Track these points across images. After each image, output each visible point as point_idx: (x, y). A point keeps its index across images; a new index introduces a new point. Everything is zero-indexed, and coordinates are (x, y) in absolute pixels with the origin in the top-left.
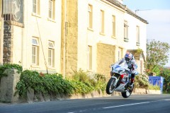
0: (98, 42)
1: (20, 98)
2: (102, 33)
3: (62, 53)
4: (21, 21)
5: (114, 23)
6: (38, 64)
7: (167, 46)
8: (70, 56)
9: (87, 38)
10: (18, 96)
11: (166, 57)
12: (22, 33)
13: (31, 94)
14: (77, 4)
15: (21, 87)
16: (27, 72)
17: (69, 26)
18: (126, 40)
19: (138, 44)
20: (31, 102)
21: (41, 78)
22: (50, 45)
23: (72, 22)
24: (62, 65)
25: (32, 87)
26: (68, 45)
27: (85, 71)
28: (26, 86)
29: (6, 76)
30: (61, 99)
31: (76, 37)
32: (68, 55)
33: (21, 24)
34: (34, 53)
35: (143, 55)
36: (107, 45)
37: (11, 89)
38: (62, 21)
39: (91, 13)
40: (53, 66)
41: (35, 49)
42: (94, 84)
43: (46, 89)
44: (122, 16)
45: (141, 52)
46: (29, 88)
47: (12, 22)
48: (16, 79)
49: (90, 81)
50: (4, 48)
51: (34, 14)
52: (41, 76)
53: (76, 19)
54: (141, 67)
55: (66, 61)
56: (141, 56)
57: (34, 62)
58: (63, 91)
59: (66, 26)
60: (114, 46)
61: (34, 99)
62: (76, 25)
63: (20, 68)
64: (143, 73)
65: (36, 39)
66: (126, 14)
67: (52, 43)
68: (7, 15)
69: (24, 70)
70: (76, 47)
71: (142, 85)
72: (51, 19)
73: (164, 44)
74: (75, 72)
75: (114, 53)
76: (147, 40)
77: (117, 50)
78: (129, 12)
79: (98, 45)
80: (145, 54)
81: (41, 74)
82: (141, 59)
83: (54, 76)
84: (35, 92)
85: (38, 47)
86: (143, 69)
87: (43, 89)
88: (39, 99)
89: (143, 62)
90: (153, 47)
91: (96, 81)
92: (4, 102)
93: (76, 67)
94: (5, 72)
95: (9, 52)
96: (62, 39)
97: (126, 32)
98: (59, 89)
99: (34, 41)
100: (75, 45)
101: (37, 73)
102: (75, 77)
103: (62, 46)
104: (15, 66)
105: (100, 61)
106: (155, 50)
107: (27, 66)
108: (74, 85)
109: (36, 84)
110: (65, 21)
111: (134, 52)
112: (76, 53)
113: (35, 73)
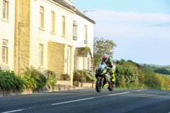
0: (49, 40)
2: (53, 32)
3: (15, 51)
5: (64, 23)
7: (111, 44)
8: (23, 53)
9: (39, 37)
11: (111, 53)
14: (29, 5)
17: (22, 26)
18: (74, 38)
19: (86, 42)
22: (4, 43)
23: (25, 22)
24: (15, 61)
26: (21, 44)
27: (36, 68)
31: (29, 36)
32: (20, 53)
35: (90, 52)
36: (57, 43)
38: (16, 21)
39: (42, 14)
40: (7, 63)
42: (44, 80)
44: (71, 17)
45: (89, 50)
53: (29, 20)
54: (88, 63)
55: (19, 58)
56: (88, 53)
60: (64, 45)
62: (28, 25)
64: (90, 69)
66: (75, 14)
67: (5, 41)
70: (28, 46)
71: (88, 80)
72: (5, 20)
74: (27, 69)
75: (63, 51)
77: (66, 48)
78: (78, 13)
79: (49, 43)
80: (92, 52)
82: (89, 56)
83: (8, 73)
86: (90, 64)
89: (90, 59)
91: (46, 77)
93: (28, 64)
96: (15, 38)
97: (75, 31)
98: (12, 86)
100: (27, 44)
102: (26, 74)
103: (15, 45)
105: (51, 59)
108: (26, 81)
110: (19, 21)
111: (82, 49)
112: (29, 51)
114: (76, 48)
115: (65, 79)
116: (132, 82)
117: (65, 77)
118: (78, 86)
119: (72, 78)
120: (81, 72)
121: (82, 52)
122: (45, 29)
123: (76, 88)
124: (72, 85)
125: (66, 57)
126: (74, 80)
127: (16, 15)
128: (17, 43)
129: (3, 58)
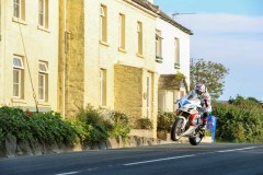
0: (115, 62)
2: (122, 49)
3: (60, 80)
5: (140, 34)
6: (23, 97)
7: (221, 69)
8: (72, 84)
9: (99, 57)
11: (220, 86)
13: (11, 145)
16: (5, 109)
17: (71, 38)
18: (158, 59)
19: (177, 65)
20: (11, 157)
21: (27, 119)
22: (42, 67)
23: (76, 32)
24: (60, 97)
25: (14, 133)
26: (70, 67)
27: (96, 108)
28: (4, 131)
30: (59, 152)
31: (82, 55)
32: (69, 83)
34: (16, 80)
35: (184, 82)
36: (130, 67)
38: (60, 30)
39: (104, 19)
40: (47, 100)
41: (18, 75)
42: (110, 127)
43: (36, 135)
44: (152, 24)
45: (182, 78)
46: (9, 134)
51: (16, 19)
52: (27, 115)
53: (82, 28)
55: (66, 94)
56: (182, 84)
57: (17, 95)
58: (62, 139)
59: (67, 38)
60: (141, 69)
61: (17, 151)
62: (81, 36)
65: (19, 59)
66: (158, 19)
67: (43, 64)
70: (82, 71)
72: (43, 27)
73: (216, 67)
74: (81, 109)
75: (140, 80)
76: (192, 61)
77: (145, 75)
78: (164, 17)
79: (116, 67)
80: (188, 81)
81: (28, 112)
82: (183, 89)
83: (49, 115)
84: (19, 141)
85: (23, 70)
87: (30, 136)
88: (24, 151)
90: (200, 71)
91: (112, 122)
93: (82, 102)
96: (60, 59)
97: (159, 48)
98: (56, 136)
99: (17, 62)
100: (80, 68)
101: (21, 111)
102: (79, 117)
103: (60, 70)
105: (120, 93)
106: (203, 75)
107: (6, 100)
108: (79, 129)
109: (20, 129)
110: (65, 30)
111: (172, 77)
112: (82, 80)
113: (17, 111)
114: (162, 76)
115: (143, 127)
116: (256, 134)
117: (144, 124)
118: (165, 139)
119: (155, 125)
120: (170, 115)
121: (170, 82)
122: (109, 42)
123: (163, 142)
124: (155, 137)
125: (144, 91)
126: (159, 129)
127: (60, 19)
128: (62, 67)
129: (41, 91)
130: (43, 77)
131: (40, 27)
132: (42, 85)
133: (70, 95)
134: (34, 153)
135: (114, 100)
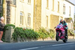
0: (51, 14)
1: (14, 40)
2: (53, 10)
3: (34, 19)
4: (15, 4)
5: (59, 5)
6: (23, 24)
8: (38, 20)
9: (46, 12)
10: (13, 39)
12: (15, 9)
13: (19, 39)
15: (15, 35)
16: (17, 28)
18: (64, 13)
19: (70, 15)
20: (19, 42)
21: (24, 31)
22: (28, 15)
23: (39, 5)
24: (34, 25)
25: (20, 35)
27: (45, 28)
28: (17, 34)
29: (8, 30)
30: (33, 41)
31: (41, 12)
32: (37, 20)
33: (15, 6)
34: (21, 19)
35: (72, 20)
36: (55, 16)
37: (10, 36)
38: (34, 4)
40: (30, 25)
41: (21, 17)
42: (49, 34)
43: (26, 36)
47: (11, 5)
48: (12, 31)
49: (47, 32)
50: (7, 17)
51: (21, 1)
53: (41, 4)
54: (71, 26)
55: (36, 23)
56: (71, 21)
57: (21, 24)
58: (34, 37)
59: (36, 7)
60: (59, 16)
61: (21, 41)
62: (41, 6)
63: (14, 26)
64: (72, 29)
65: (22, 13)
67: (29, 14)
68: (8, 1)
69: (16, 27)
70: (40, 17)
71: (71, 35)
74: (40, 28)
79: (51, 16)
81: (24, 29)
82: (71, 22)
83: (30, 30)
84: (21, 37)
85: (23, 16)
86: (72, 27)
87: (25, 36)
88: (23, 41)
89: (72, 24)
91: (49, 32)
92: (7, 42)
93: (40, 26)
94: (7, 28)
95: (9, 19)
96: (34, 13)
97: (64, 10)
98: (32, 36)
99: (21, 14)
100: (40, 16)
101: (22, 28)
102: (39, 31)
103: (34, 16)
104: (12, 25)
105: (52, 23)
107: (18, 25)
108: (39, 34)
109: (22, 34)
110: (36, 4)
111: (68, 19)
112: (41, 19)
113: (21, 28)
114: (65, 18)
122: (49, 8)
127: (34, 1)
128: (35, 15)
129: (28, 22)
130: (29, 18)
131: (28, 3)
132: (28, 21)
133: (37, 24)
134: (26, 41)
135: (50, 25)
